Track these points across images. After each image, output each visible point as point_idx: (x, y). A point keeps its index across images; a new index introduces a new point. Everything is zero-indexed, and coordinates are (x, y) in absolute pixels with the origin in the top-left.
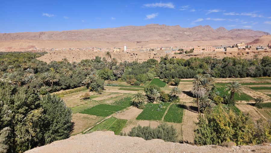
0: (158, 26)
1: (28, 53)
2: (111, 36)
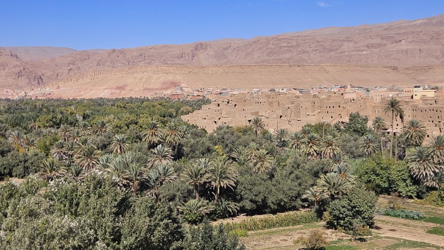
1: (163, 102)
2: (405, 48)
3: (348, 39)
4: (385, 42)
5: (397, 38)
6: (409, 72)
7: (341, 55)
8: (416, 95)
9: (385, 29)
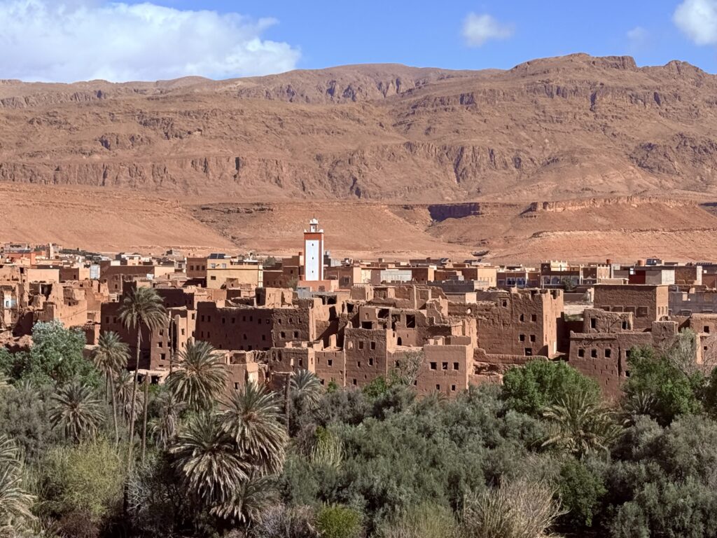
0: (628, 73)
2: (200, 153)
3: (53, 120)
4: (150, 132)
5: (181, 124)
6: (211, 218)
7: (31, 161)
8: (213, 278)
9: (148, 99)
